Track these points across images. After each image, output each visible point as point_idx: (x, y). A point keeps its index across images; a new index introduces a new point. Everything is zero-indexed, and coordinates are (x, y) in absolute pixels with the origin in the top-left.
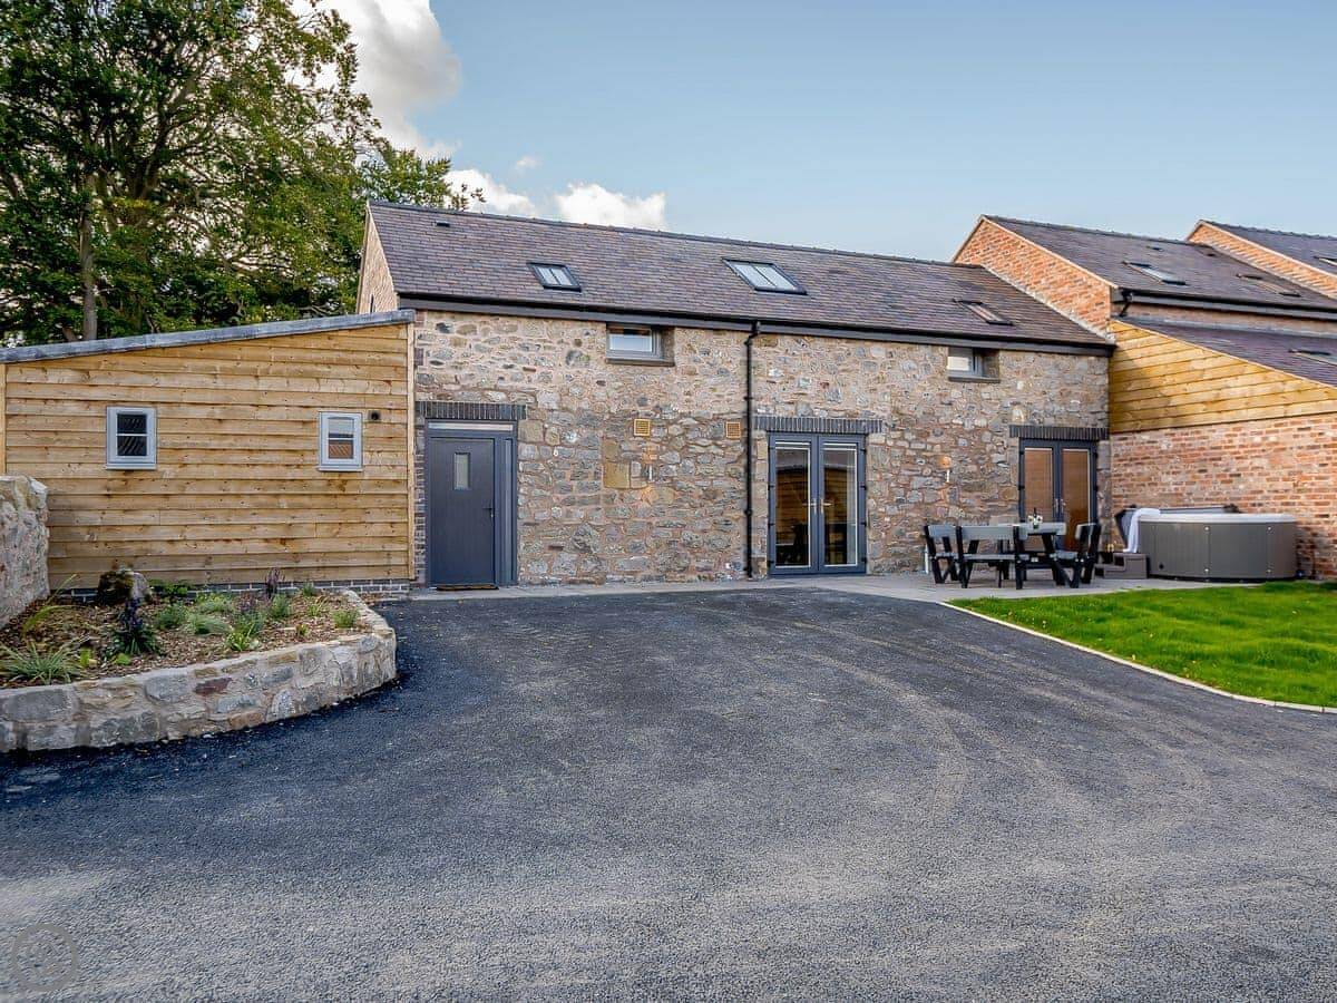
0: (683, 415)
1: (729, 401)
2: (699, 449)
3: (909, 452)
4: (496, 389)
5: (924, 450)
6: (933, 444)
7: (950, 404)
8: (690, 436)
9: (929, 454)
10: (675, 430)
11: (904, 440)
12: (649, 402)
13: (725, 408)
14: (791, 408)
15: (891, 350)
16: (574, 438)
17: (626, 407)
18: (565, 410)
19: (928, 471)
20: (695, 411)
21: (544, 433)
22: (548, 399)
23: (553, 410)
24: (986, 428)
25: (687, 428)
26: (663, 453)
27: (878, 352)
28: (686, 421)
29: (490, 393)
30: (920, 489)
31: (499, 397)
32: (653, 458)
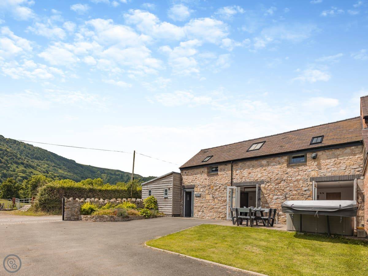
0: (219, 184)
1: (228, 180)
2: (222, 191)
3: (273, 189)
5: (278, 188)
6: (281, 186)
7: (287, 173)
8: (221, 188)
9: (279, 189)
10: (218, 187)
11: (272, 185)
12: (214, 182)
13: (227, 182)
14: (241, 180)
15: (268, 161)
16: (202, 190)
17: (210, 183)
19: (279, 194)
20: (221, 183)
22: (198, 183)
23: (199, 185)
24: (300, 179)
26: (215, 192)
27: (264, 162)
29: (191, 183)
30: (276, 199)
32: (214, 193)
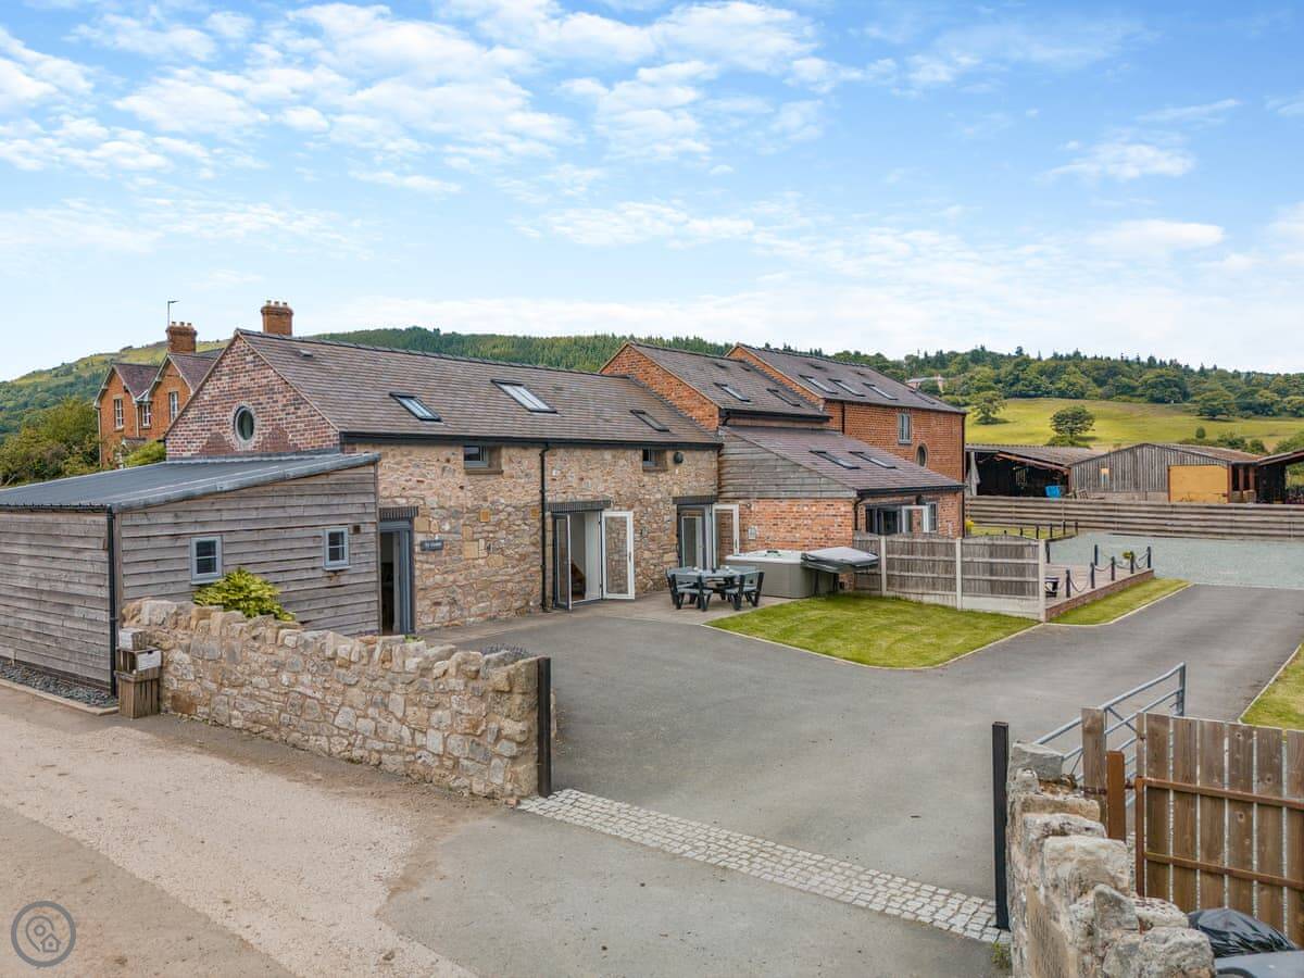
0: (507, 506)
1: (532, 494)
2: (517, 528)
4: (401, 496)
8: (511, 518)
10: (502, 516)
12: (489, 499)
13: (529, 499)
16: (447, 527)
17: (475, 503)
18: (442, 507)
21: (430, 525)
22: (432, 501)
23: (433, 509)
25: (509, 514)
26: (496, 532)
28: (510, 509)
29: (397, 499)
31: (402, 502)
32: (491, 535)
